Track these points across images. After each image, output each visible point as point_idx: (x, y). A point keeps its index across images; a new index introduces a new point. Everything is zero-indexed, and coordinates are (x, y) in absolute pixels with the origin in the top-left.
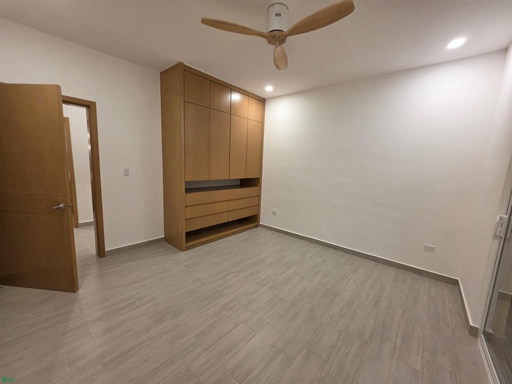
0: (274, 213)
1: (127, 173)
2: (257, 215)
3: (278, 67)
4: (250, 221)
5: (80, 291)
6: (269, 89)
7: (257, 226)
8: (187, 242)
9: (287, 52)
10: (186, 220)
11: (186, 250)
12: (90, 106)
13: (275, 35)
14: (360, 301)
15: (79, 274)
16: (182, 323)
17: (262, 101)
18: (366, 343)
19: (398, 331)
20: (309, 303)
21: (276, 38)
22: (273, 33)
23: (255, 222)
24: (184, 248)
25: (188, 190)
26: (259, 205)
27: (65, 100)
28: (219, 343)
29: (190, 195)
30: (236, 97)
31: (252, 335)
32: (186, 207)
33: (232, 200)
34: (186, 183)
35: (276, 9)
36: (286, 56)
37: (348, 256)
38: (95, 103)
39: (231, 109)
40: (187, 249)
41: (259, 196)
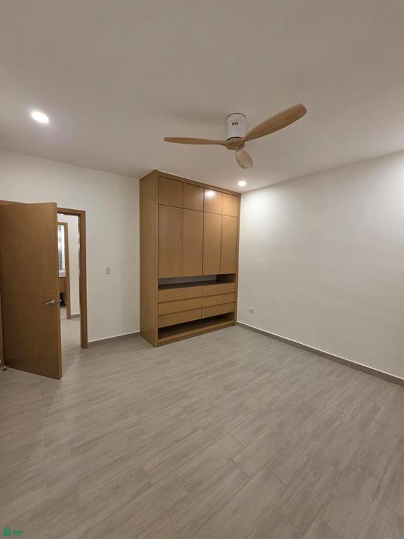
0: (251, 311)
1: (108, 271)
2: (233, 312)
3: (243, 167)
4: (226, 318)
5: (63, 379)
6: (242, 184)
7: (233, 324)
8: (159, 338)
9: (249, 154)
10: (159, 316)
11: (158, 346)
12: (80, 214)
13: (233, 142)
14: (342, 423)
15: (63, 364)
16: (143, 421)
17: (237, 196)
18: (341, 474)
19: (387, 467)
20: (278, 416)
21: (235, 144)
22: (231, 140)
23: (232, 319)
24: (156, 344)
25: (161, 287)
26: (235, 302)
27: (59, 211)
28: (175, 446)
29: (163, 292)
30: (210, 194)
31: (209, 443)
32: (159, 303)
33: (205, 297)
34: (160, 280)
35: (233, 118)
36: (249, 156)
37: (335, 365)
38: (84, 212)
39: (205, 207)
40: (160, 345)
41: (235, 293)
